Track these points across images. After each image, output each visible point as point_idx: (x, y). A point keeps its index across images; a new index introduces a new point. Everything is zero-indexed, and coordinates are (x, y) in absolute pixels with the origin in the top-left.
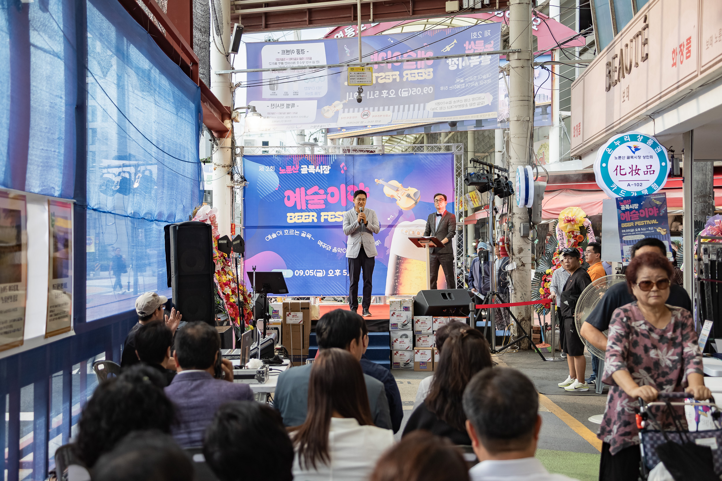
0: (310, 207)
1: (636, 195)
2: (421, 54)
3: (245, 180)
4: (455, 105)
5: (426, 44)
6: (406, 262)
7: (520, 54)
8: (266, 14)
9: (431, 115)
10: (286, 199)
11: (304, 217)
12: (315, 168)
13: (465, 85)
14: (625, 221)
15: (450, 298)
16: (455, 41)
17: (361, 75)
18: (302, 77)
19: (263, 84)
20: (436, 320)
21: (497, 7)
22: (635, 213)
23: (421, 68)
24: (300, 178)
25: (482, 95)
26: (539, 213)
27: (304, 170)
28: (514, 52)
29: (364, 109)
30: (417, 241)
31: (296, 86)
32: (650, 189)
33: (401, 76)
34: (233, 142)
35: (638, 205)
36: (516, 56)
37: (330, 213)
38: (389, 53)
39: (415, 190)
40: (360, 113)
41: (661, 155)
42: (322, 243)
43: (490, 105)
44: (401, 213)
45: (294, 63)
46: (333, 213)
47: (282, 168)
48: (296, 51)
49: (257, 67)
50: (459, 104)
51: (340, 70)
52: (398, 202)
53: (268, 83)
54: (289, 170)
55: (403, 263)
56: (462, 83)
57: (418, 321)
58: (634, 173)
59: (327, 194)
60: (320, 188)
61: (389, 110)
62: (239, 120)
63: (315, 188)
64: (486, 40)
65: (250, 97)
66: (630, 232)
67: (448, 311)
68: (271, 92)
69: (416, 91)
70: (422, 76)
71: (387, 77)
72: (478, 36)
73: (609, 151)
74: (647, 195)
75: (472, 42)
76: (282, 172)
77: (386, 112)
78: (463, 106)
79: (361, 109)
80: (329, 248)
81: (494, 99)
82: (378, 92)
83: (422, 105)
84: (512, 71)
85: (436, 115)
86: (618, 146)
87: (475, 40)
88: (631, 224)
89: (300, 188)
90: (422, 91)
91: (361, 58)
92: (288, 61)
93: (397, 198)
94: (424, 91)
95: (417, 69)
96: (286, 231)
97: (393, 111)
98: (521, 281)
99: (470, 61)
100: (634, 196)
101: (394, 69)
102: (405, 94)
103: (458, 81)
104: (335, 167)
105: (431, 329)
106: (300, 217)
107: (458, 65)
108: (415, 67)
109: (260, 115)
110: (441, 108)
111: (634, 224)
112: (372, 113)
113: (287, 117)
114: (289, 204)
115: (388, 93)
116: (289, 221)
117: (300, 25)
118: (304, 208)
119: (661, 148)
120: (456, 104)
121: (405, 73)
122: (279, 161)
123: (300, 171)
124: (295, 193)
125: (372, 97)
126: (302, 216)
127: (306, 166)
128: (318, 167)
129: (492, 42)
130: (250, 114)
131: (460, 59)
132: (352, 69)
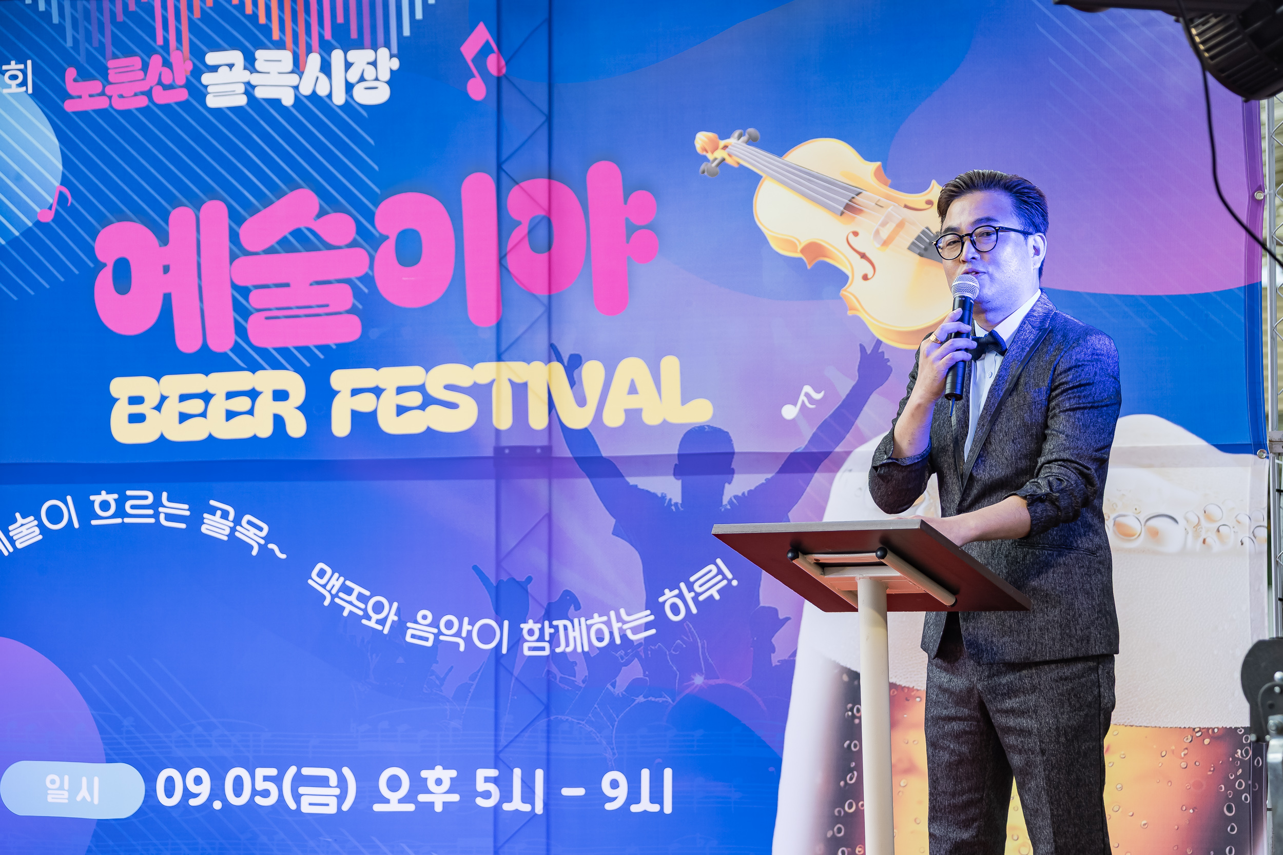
0: (261, 331)
11: (219, 405)
12: (298, 68)
24: (198, 138)
27: (226, 83)
37: (390, 376)
42: (336, 582)
47: (84, 75)
52: (854, 291)
54: (127, 85)
59: (376, 242)
60: (329, 204)
63: (298, 207)
76: (83, 97)
80: (382, 615)
89: (197, 204)
93: (845, 260)
96: (102, 497)
106: (196, 406)
116: (123, 431)
118: (222, 340)
122: (61, 29)
123: (199, 93)
124: (163, 238)
126: (206, 397)
127: (236, 57)
128: (314, 60)
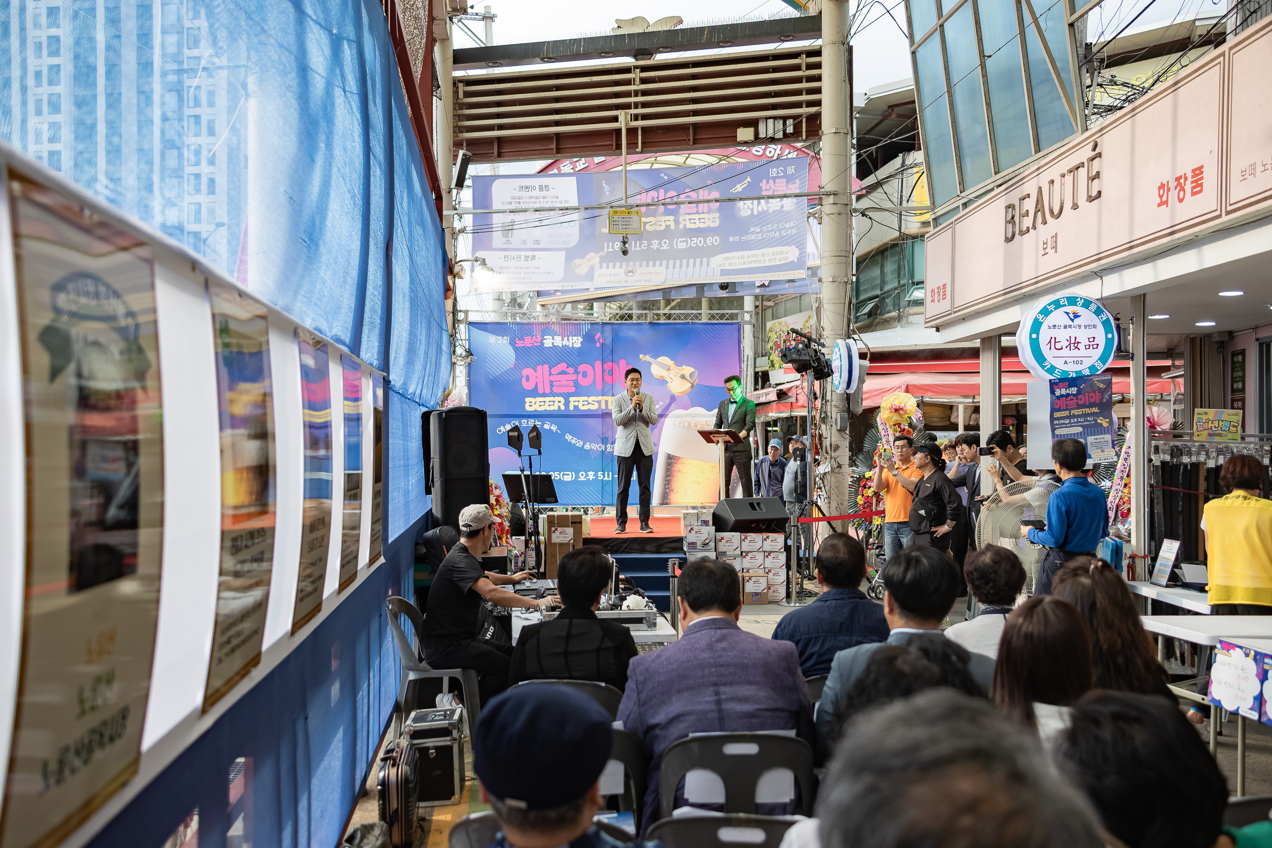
0: (555, 390)
1: (1074, 375)
2: (704, 194)
3: (472, 355)
4: (749, 260)
5: (709, 182)
6: (680, 461)
7: (836, 196)
8: (500, 140)
9: (718, 273)
10: (524, 379)
11: (547, 404)
12: (563, 340)
13: (762, 235)
14: (1059, 410)
15: (760, 508)
16: (749, 179)
17: (627, 220)
18: (545, 222)
19: (494, 229)
20: (746, 538)
21: (804, 137)
22: (1072, 400)
23: (703, 213)
24: (542, 352)
25: (785, 249)
26: (860, 400)
27: (548, 343)
28: (828, 194)
29: (627, 264)
30: (707, 436)
31: (537, 233)
32: (1092, 368)
33: (677, 222)
34: (455, 305)
35: (1076, 389)
36: (831, 199)
37: (581, 399)
38: (662, 191)
39: (691, 370)
40: (622, 270)
41: (1106, 323)
42: (571, 437)
43: (796, 261)
44: (673, 398)
45: (535, 203)
46: (585, 398)
47: (519, 340)
48: (537, 187)
49: (486, 207)
50: (754, 259)
51: (597, 212)
52: (669, 385)
53: (500, 229)
54: (528, 342)
55: (675, 463)
56: (758, 233)
57: (722, 538)
58: (1073, 348)
59: (578, 373)
60: (569, 366)
61: (661, 265)
62: (463, 275)
63: (563, 366)
64: (789, 179)
65: (476, 246)
66: (1064, 424)
67: (757, 525)
68: (505, 239)
69: (697, 242)
70: (704, 222)
71: (658, 223)
72: (778, 173)
73: (1041, 318)
74: (1088, 376)
75: (771, 181)
76: (520, 344)
77: (658, 269)
78: (760, 261)
79: (624, 264)
80: (580, 444)
81: (800, 254)
82: (646, 242)
83: (705, 260)
84: (825, 219)
85: (724, 272)
86: (1052, 311)
87: (774, 179)
88: (1066, 413)
89: (543, 365)
90: (705, 242)
91: (627, 198)
92: (527, 200)
93: (668, 379)
94: (708, 242)
95: (697, 213)
96: (524, 421)
97: (667, 268)
98: (837, 488)
99: (769, 205)
100: (1072, 377)
101: (668, 213)
102: (682, 246)
103: (752, 229)
104: (588, 338)
105: (739, 549)
106: (543, 403)
107: (752, 210)
108: (695, 210)
109: (492, 270)
110: (730, 264)
111: (1070, 413)
112: (639, 270)
113: (525, 273)
114: (529, 386)
115: (660, 244)
116: (528, 408)
117: (544, 154)
118: (548, 391)
119: (1107, 315)
120: (751, 260)
121: (681, 219)
122: (515, 331)
123: (543, 344)
124: (536, 371)
125: (638, 248)
126: (545, 402)
127: (550, 337)
128: (566, 338)
129: (797, 181)
130: (478, 268)
131: (756, 202)
132: (615, 212)
